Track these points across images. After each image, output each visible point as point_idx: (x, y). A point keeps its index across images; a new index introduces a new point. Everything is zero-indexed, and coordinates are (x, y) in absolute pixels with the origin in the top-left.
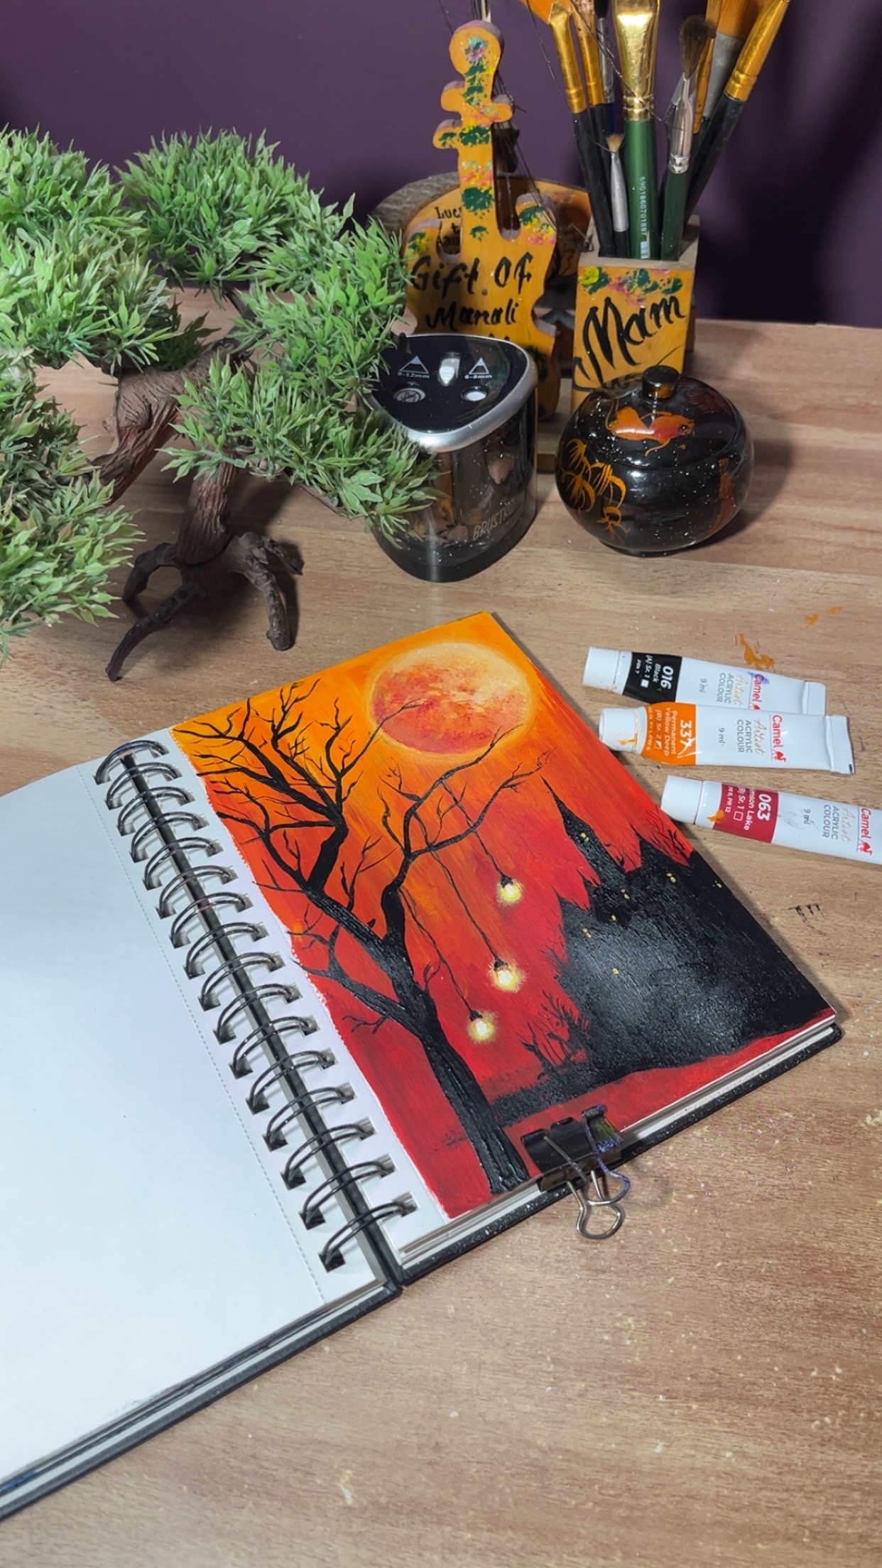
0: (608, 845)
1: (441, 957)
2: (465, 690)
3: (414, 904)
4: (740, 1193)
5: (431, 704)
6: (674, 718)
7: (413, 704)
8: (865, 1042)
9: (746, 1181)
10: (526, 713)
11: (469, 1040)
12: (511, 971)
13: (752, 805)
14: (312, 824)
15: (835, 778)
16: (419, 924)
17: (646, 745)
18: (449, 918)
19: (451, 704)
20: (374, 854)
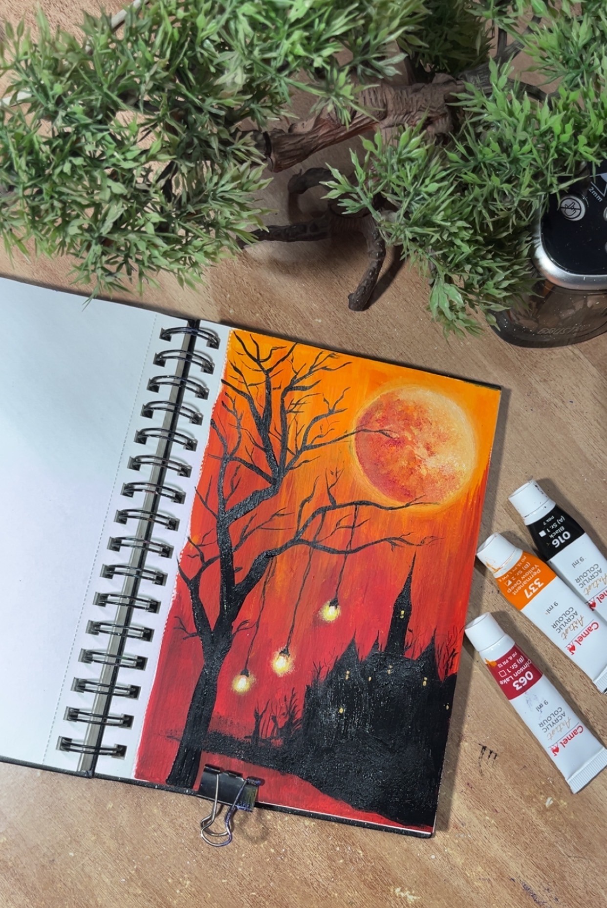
0: (410, 631)
1: (258, 622)
2: (428, 449)
3: (273, 575)
4: (298, 870)
5: (399, 443)
6: (535, 573)
7: (388, 432)
8: (439, 850)
9: (306, 866)
10: (451, 496)
11: (230, 684)
12: (287, 661)
13: (516, 675)
14: (260, 472)
15: (592, 687)
16: (264, 589)
17: (501, 578)
18: (284, 600)
19: (411, 452)
20: (279, 522)
